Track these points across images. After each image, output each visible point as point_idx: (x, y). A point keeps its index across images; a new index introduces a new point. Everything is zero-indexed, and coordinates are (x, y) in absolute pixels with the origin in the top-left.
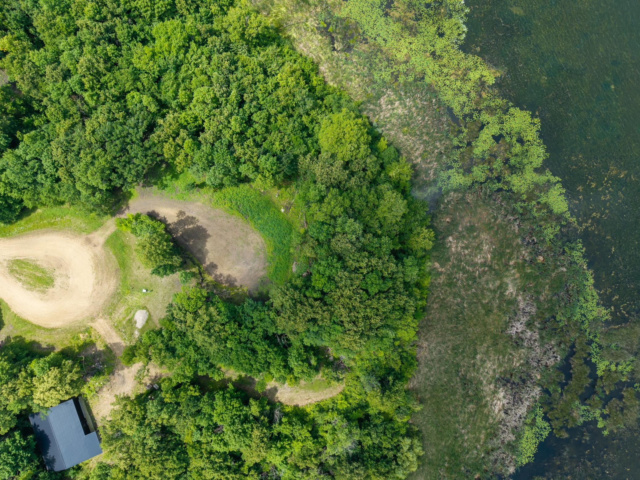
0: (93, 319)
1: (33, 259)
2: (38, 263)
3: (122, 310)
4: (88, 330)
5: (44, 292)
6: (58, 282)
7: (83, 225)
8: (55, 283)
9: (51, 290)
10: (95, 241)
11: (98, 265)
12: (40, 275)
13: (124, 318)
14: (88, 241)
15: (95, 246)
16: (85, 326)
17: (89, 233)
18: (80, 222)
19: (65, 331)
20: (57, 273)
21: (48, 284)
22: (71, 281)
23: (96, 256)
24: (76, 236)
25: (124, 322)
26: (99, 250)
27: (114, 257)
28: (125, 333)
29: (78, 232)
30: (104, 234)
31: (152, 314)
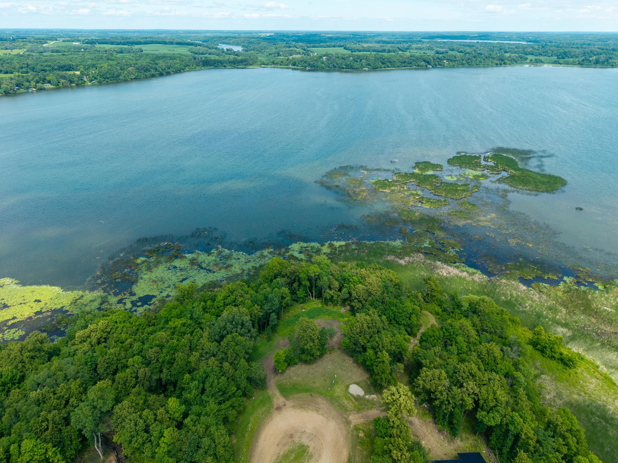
0: (348, 423)
1: (275, 457)
2: (281, 454)
3: (346, 402)
4: (357, 429)
5: (311, 457)
6: (305, 441)
7: (264, 409)
8: (306, 444)
9: (311, 450)
10: (281, 404)
11: (302, 406)
12: (293, 455)
13: (353, 403)
14: (279, 408)
15: (285, 405)
16: (353, 431)
17: (272, 407)
18: (260, 411)
19: (353, 448)
20: (296, 439)
21: (304, 451)
22: (307, 431)
23: (293, 407)
24: (271, 416)
25: (357, 403)
26: (289, 403)
27: (299, 394)
28: (365, 405)
29: (268, 414)
30: (278, 398)
31: (354, 381)
